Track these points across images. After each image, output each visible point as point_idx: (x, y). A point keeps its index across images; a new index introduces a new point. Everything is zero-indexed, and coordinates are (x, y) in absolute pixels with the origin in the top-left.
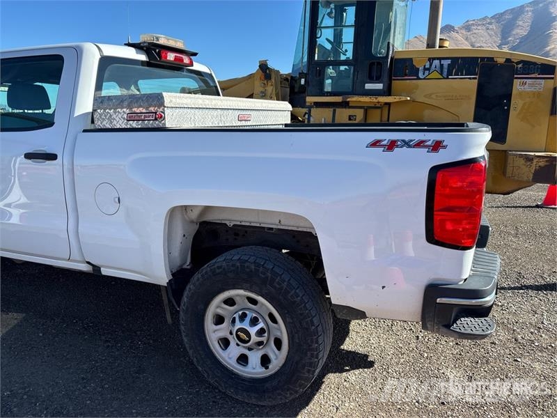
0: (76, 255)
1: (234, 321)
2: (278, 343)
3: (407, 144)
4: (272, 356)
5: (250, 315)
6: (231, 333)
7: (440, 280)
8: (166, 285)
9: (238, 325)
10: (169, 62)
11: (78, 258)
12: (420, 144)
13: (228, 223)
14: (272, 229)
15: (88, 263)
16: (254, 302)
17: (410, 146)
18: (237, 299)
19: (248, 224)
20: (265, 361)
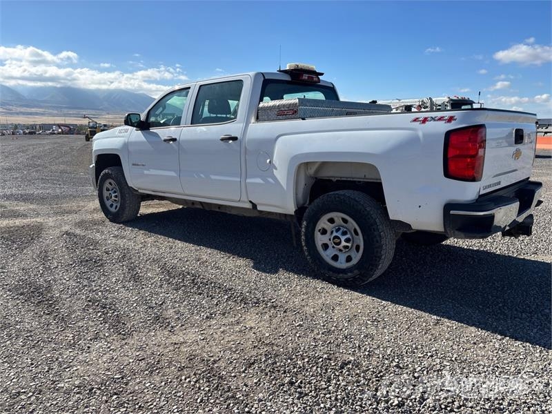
0: (244, 198)
1: (332, 232)
2: (358, 248)
3: (433, 119)
4: (353, 256)
5: (342, 229)
6: (330, 240)
7: (453, 200)
8: (293, 214)
9: (335, 234)
10: (303, 80)
11: (246, 200)
12: (441, 119)
13: (333, 179)
14: (360, 182)
15: (251, 202)
16: (345, 221)
17: (435, 120)
18: (336, 219)
19: (345, 179)
20: (349, 259)
